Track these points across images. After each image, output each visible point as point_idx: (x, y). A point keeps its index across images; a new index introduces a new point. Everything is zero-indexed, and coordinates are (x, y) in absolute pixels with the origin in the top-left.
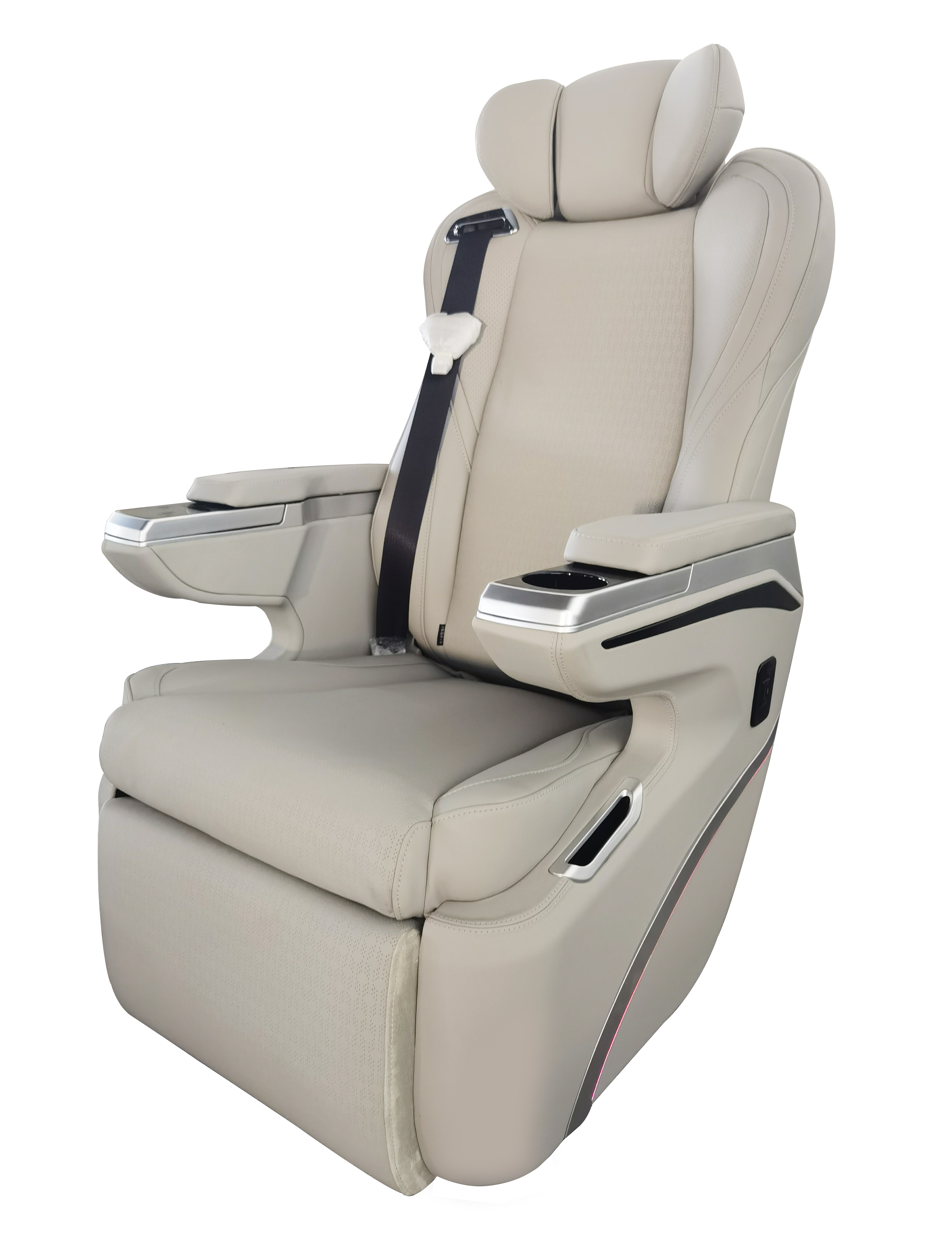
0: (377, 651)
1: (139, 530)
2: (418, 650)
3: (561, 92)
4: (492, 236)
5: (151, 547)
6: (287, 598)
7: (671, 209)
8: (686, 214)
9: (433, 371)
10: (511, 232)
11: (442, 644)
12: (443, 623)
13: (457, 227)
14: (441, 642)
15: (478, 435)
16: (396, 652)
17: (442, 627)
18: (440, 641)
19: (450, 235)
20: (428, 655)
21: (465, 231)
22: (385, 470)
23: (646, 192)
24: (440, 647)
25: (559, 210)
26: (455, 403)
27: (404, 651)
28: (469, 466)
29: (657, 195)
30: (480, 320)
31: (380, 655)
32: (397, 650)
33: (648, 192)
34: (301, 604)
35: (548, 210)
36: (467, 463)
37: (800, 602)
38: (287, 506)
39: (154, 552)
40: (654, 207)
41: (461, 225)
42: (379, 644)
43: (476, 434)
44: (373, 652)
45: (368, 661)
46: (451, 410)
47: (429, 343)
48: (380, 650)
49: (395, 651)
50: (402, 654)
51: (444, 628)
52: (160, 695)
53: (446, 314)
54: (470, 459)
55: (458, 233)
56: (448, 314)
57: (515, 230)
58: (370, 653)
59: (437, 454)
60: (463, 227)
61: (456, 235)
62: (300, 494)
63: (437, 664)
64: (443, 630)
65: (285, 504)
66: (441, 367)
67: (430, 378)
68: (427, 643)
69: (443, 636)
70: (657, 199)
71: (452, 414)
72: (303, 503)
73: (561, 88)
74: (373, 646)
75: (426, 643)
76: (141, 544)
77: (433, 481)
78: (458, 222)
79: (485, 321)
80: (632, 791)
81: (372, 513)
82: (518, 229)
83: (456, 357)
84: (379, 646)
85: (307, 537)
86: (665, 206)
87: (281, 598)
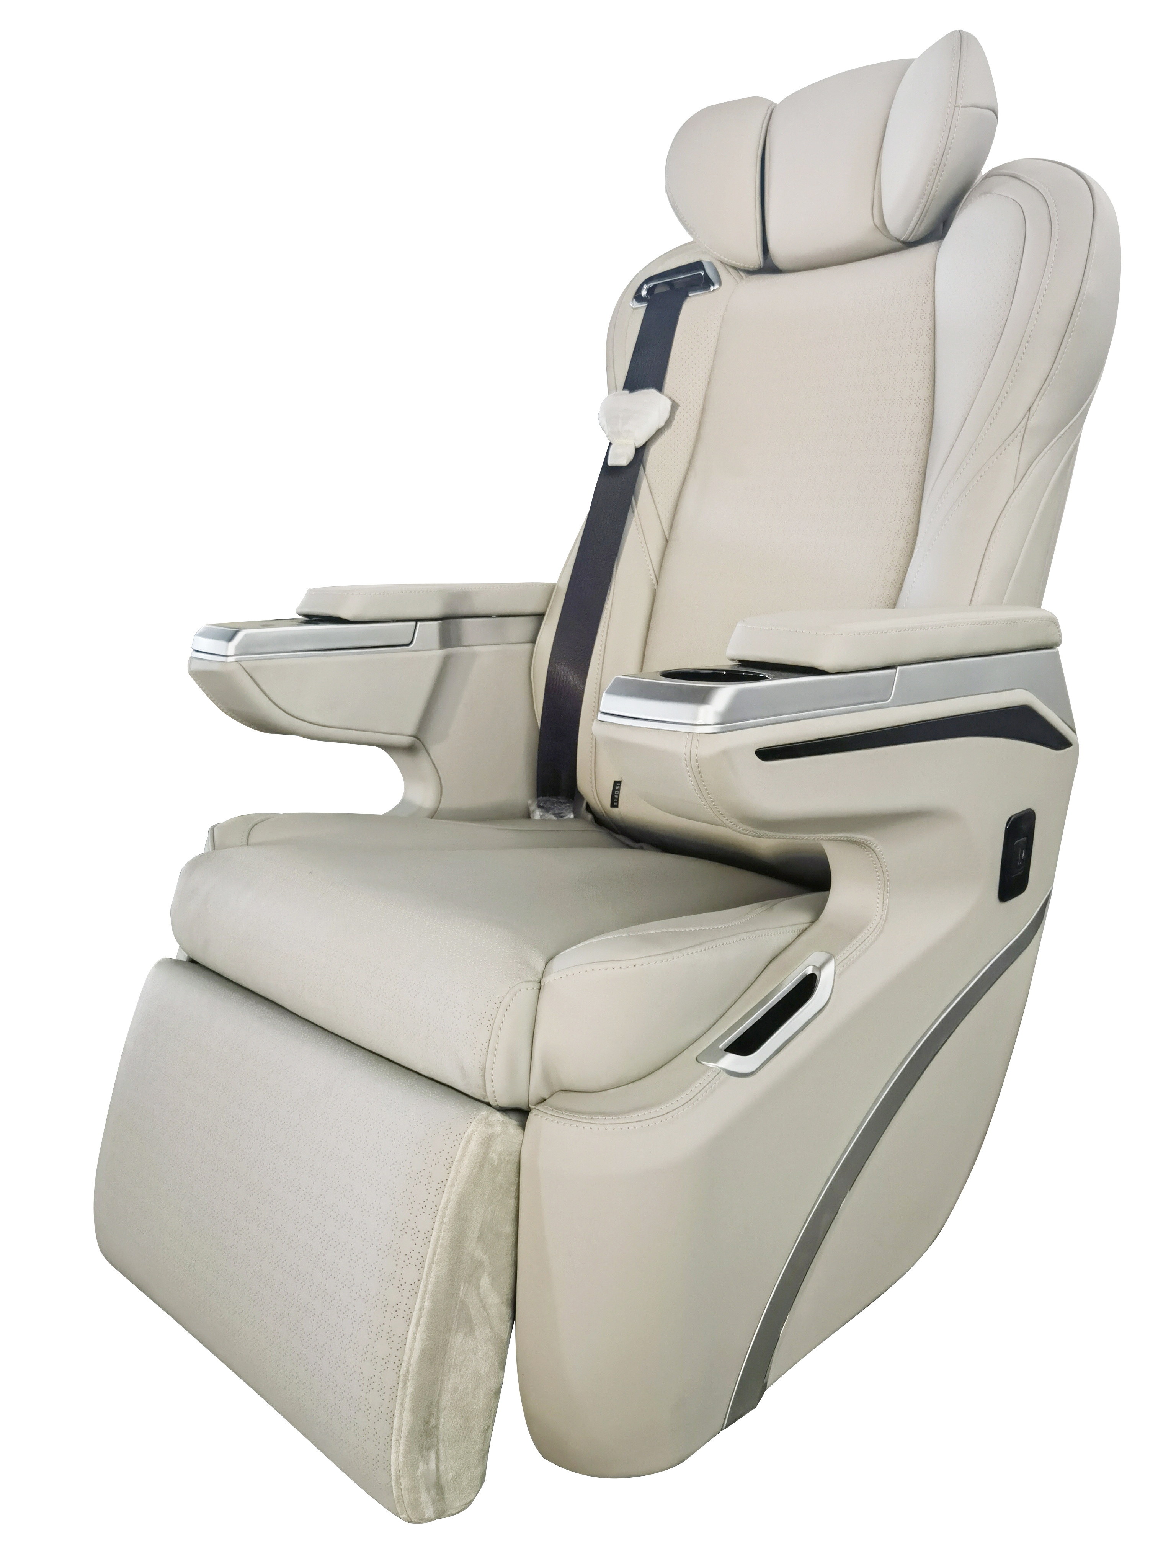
0: (537, 814)
1: (227, 641)
2: (590, 816)
3: (772, 111)
4: (687, 296)
5: (240, 662)
6: (418, 739)
7: (909, 245)
8: (927, 249)
9: (610, 463)
10: (712, 288)
11: (617, 806)
12: (618, 779)
13: (645, 287)
14: (615, 804)
15: (667, 541)
16: (562, 817)
17: (617, 784)
18: (614, 802)
19: (638, 297)
20: (601, 822)
21: (657, 291)
22: (551, 589)
23: (875, 225)
24: (616, 809)
25: (771, 260)
26: (638, 505)
27: (572, 816)
28: (654, 582)
29: (888, 226)
30: (670, 398)
31: (539, 820)
32: (562, 815)
33: (878, 225)
34: (438, 750)
35: (754, 258)
36: (653, 577)
37: (1072, 741)
38: (419, 624)
39: (245, 669)
40: (884, 243)
41: (652, 284)
42: (539, 807)
43: (665, 540)
44: (531, 816)
45: (525, 825)
46: (633, 512)
47: (605, 428)
48: (541, 814)
49: (559, 816)
50: (569, 819)
51: (620, 786)
52: (247, 845)
53: (627, 392)
54: (657, 573)
55: (647, 294)
56: (630, 393)
57: (717, 286)
58: (528, 816)
59: (614, 565)
60: (655, 286)
61: (645, 297)
62: (435, 610)
63: (613, 833)
64: (618, 787)
65: (417, 621)
66: (622, 458)
67: (608, 471)
68: (600, 806)
69: (618, 795)
70: (889, 233)
71: (634, 516)
72: (440, 622)
73: (772, 106)
74: (532, 809)
75: (598, 805)
76: (229, 658)
77: (608, 600)
78: (647, 281)
79: (677, 400)
80: (820, 969)
81: (533, 641)
82: (720, 284)
83: (640, 443)
84: (540, 810)
85: (445, 665)
86: (899, 240)
87: (410, 738)
